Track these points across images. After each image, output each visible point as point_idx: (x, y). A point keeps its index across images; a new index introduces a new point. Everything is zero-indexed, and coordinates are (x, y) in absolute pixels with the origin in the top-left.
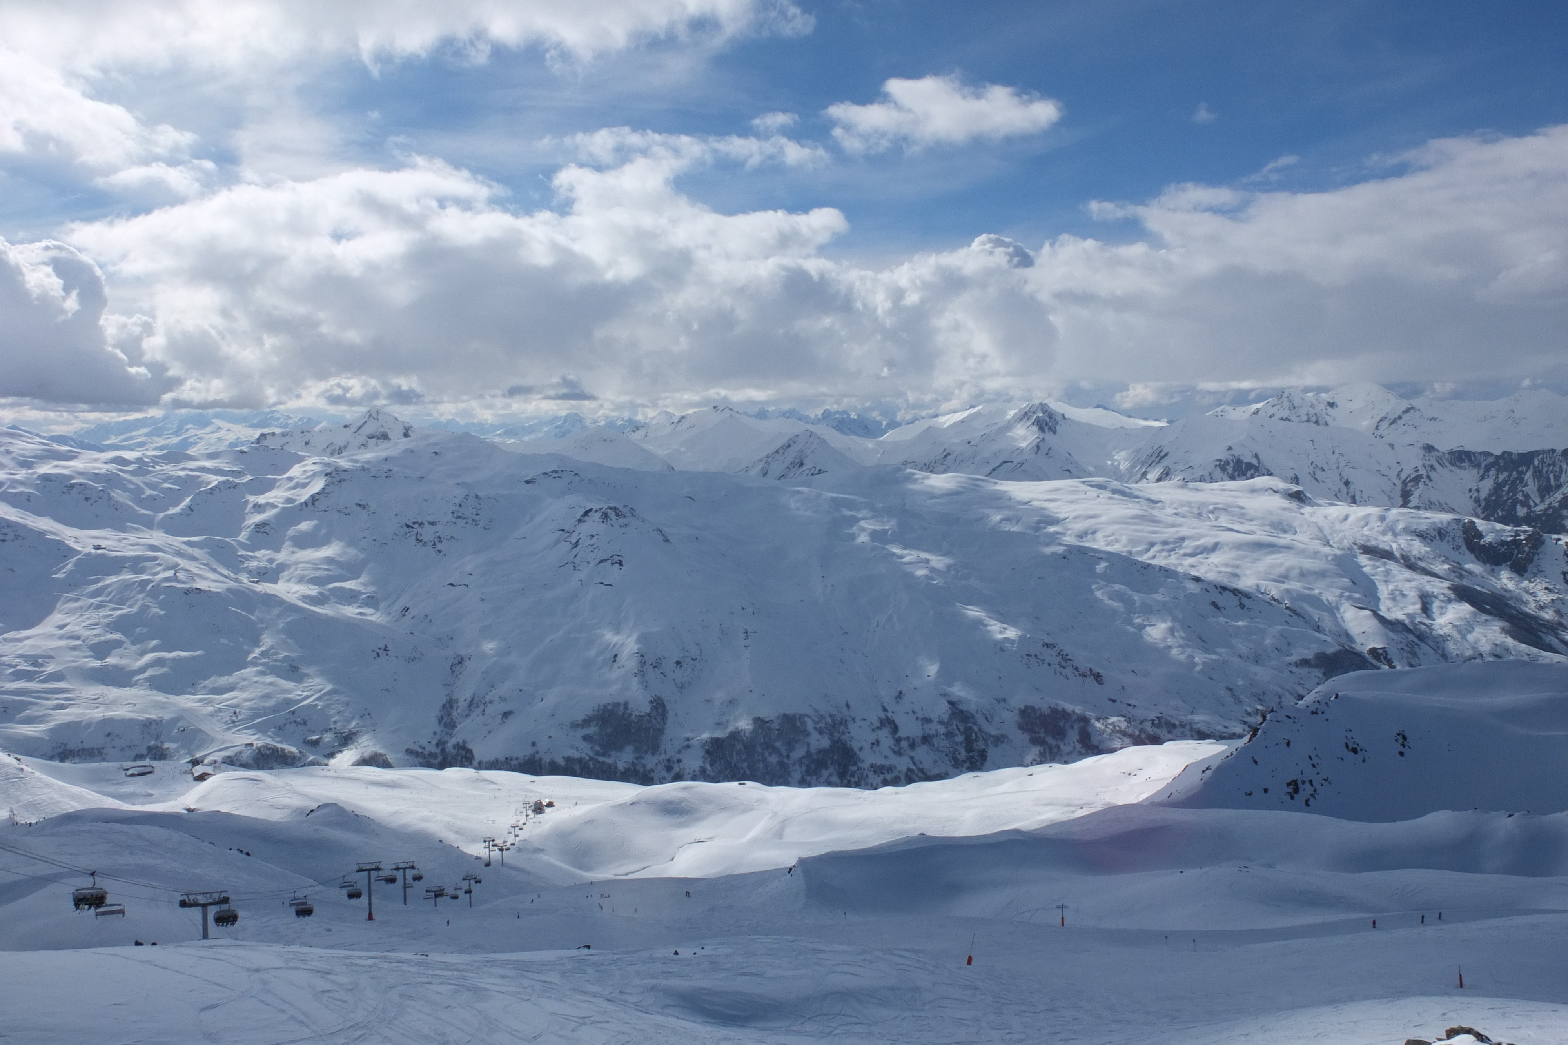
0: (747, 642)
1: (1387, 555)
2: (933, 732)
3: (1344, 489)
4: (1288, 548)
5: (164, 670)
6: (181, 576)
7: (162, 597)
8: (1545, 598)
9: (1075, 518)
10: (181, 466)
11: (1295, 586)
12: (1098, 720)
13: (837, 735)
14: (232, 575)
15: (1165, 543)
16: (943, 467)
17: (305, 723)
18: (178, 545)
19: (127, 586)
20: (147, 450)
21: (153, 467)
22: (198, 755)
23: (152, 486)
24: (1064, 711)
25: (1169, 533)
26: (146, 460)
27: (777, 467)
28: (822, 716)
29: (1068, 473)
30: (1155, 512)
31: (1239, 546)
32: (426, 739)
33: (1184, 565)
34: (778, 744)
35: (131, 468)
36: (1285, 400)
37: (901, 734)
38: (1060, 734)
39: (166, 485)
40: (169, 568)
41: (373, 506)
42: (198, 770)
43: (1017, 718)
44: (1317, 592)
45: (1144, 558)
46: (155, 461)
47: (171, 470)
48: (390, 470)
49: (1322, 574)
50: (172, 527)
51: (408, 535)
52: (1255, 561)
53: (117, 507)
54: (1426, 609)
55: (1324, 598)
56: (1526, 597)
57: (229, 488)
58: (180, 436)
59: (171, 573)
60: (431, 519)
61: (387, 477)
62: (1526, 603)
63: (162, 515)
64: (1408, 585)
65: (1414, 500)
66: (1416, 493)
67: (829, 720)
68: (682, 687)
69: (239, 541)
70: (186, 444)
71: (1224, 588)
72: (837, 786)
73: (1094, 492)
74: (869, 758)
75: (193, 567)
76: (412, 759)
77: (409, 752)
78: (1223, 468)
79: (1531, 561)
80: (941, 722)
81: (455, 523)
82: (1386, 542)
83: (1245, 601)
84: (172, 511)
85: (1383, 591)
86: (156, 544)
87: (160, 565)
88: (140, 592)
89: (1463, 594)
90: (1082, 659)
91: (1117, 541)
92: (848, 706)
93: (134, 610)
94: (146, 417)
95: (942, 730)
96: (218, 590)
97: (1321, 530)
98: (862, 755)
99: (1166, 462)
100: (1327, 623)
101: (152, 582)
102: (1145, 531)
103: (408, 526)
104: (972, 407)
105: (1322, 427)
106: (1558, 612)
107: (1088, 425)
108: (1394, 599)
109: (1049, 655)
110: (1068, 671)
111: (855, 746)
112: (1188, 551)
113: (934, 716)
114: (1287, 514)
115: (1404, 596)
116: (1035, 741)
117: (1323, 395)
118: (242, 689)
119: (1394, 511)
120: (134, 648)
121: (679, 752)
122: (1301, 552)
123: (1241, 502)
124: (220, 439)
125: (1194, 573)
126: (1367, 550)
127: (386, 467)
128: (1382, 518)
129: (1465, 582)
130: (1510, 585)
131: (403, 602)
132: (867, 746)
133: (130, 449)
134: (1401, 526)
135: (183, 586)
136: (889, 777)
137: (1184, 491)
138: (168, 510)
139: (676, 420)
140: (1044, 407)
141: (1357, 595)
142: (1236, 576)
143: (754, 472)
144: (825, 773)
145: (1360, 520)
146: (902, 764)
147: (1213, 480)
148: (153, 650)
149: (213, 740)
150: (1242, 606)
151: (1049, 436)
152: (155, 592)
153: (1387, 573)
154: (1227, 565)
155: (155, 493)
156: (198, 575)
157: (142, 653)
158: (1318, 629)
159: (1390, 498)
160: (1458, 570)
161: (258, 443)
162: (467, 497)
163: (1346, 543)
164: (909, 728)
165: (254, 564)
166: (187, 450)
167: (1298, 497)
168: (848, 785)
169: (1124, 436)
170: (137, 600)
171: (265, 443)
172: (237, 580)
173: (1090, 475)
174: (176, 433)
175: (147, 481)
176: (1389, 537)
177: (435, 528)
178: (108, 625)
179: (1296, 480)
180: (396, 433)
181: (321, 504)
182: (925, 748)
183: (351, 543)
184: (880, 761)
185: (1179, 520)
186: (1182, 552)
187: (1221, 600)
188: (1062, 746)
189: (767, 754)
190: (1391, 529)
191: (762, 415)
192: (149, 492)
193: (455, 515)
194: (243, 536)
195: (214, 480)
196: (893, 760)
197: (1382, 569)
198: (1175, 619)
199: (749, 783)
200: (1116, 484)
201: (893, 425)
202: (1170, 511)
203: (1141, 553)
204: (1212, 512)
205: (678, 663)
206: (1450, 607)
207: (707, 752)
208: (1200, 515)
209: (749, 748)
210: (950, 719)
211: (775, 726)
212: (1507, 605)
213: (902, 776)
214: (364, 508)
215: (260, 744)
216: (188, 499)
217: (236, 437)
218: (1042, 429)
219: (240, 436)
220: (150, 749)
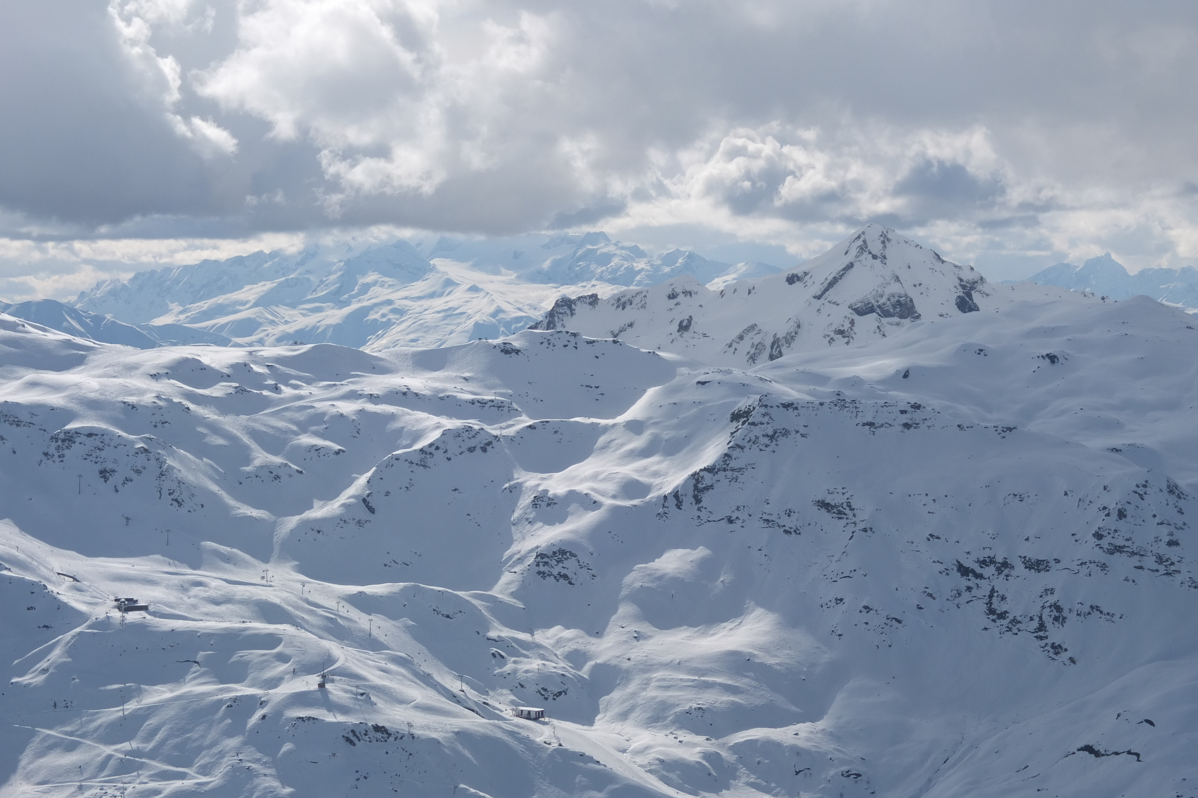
7: (287, 747)
18: (331, 604)
20: (261, 342)
21: (276, 389)
26: (256, 368)
48: (916, 407)
51: (966, 596)
57: (471, 450)
58: (347, 303)
60: (1033, 552)
61: (907, 426)
69: (494, 599)
81: (1104, 567)
86: (277, 601)
87: (283, 658)
88: (229, 733)
94: (260, 253)
96: (434, 735)
101: (263, 704)
103: (964, 571)
135: (341, 718)
138: (311, 507)
155: (277, 460)
156: (381, 690)
161: (551, 324)
166: (364, 343)
170: (222, 755)
171: (571, 324)
175: (257, 426)
193: (1105, 542)
214: (840, 514)
216: (362, 480)
217: (493, 309)
219: (505, 306)
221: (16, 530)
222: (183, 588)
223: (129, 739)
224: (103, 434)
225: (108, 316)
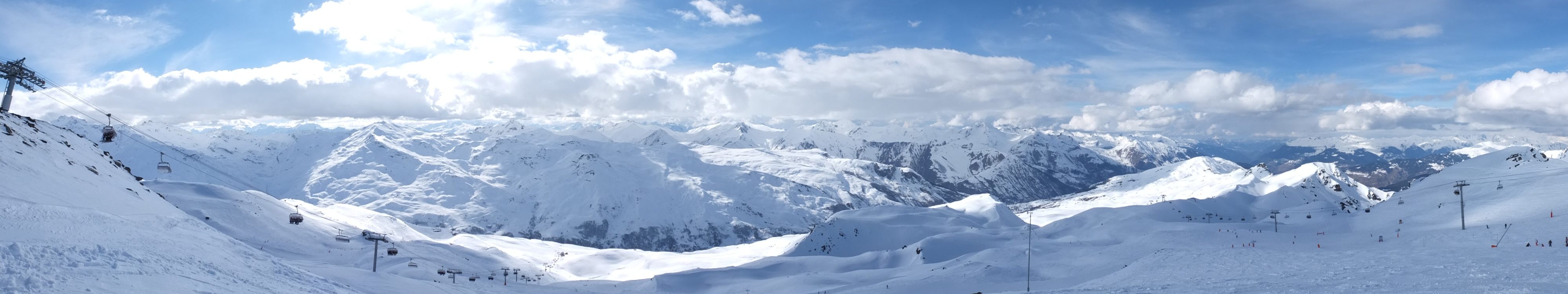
0: (637, 202)
1: (852, 174)
2: (703, 234)
3: (840, 153)
4: (823, 172)
5: (445, 200)
6: (451, 172)
8: (896, 186)
9: (753, 161)
10: (452, 137)
11: (825, 184)
12: (761, 229)
13: (669, 234)
14: (467, 172)
15: (783, 170)
16: (708, 143)
17: (487, 221)
19: (436, 174)
22: (454, 228)
23: (444, 144)
24: (749, 226)
25: (785, 167)
27: (650, 142)
28: (664, 228)
29: (751, 146)
30: (780, 160)
31: (807, 171)
32: (526, 228)
33: (790, 177)
34: (648, 237)
35: (438, 138)
36: (822, 124)
37: (691, 234)
38: (748, 234)
39: (448, 143)
40: (448, 169)
41: (511, 152)
42: (454, 232)
43: (733, 229)
44: (831, 186)
45: (776, 175)
46: (445, 135)
47: (449, 138)
49: (833, 180)
50: (449, 156)
52: (813, 176)
53: (433, 149)
54: (863, 190)
55: (833, 188)
56: (891, 186)
59: (448, 171)
62: (891, 188)
63: (446, 152)
64: (858, 183)
65: (860, 157)
66: (861, 155)
67: (666, 229)
68: (614, 217)
70: (454, 130)
71: (802, 185)
72: (668, 251)
73: (760, 152)
74: (680, 242)
75: (455, 169)
76: (520, 235)
77: (520, 233)
78: (802, 146)
79: (892, 175)
80: (706, 230)
82: (852, 170)
83: (809, 189)
84: (449, 151)
85: (851, 185)
89: (874, 186)
90: (756, 209)
91: (767, 169)
92: (673, 224)
93: (437, 181)
95: (706, 233)
97: (832, 166)
98: (677, 241)
99: (784, 143)
100: (834, 196)
102: (777, 166)
104: (718, 123)
105: (833, 133)
106: (899, 190)
107: (758, 130)
108: (854, 188)
109: (744, 207)
110: (751, 213)
111: (675, 238)
112: (791, 173)
113: (703, 228)
114: (822, 160)
115: (857, 186)
116: (739, 237)
117: (834, 123)
118: (468, 208)
119: (854, 160)
120: (437, 193)
121: (613, 238)
122: (827, 173)
123: (808, 157)
124: (464, 129)
125: (793, 180)
126: (846, 172)
127: (515, 139)
128: (851, 162)
129: (875, 182)
130: (887, 183)
131: (519, 184)
132: (679, 238)
133: (438, 132)
134: (856, 165)
136: (687, 249)
137: (790, 153)
139: (614, 125)
140: (743, 124)
141: (843, 187)
142: (806, 181)
143: (641, 143)
144: (664, 247)
145: (844, 163)
146: (692, 244)
147: (799, 149)
148: (442, 194)
149: (459, 223)
150: (808, 191)
151: (745, 133)
152: (443, 176)
153: (852, 179)
154: (803, 177)
157: (439, 195)
158: (831, 198)
159: (853, 156)
160: (873, 178)
162: (541, 150)
163: (840, 170)
164: (694, 232)
165: (473, 169)
167: (826, 155)
168: (672, 251)
169: (770, 135)
172: (468, 174)
173: (759, 147)
174: (451, 127)
176: (853, 168)
177: (531, 159)
178: (430, 185)
179: (825, 150)
180: (519, 128)
181: (495, 150)
182: (700, 239)
183: (503, 164)
184: (684, 243)
185: (788, 162)
186: (789, 173)
187: (801, 189)
188: (748, 238)
189: (644, 240)
190: (853, 166)
191: (645, 124)
192: (443, 145)
194: (470, 160)
195: (462, 142)
196: (688, 243)
197: (851, 178)
198: (786, 195)
199: (638, 250)
200: (767, 150)
201: (691, 128)
202: (785, 159)
203: (775, 173)
204: (799, 160)
205: (613, 208)
206: (870, 189)
207: (623, 239)
208: (795, 161)
209: (638, 238)
210: (709, 229)
211: (647, 230)
212: (886, 189)
213: (692, 249)
215: (473, 226)
218: (742, 131)
220: (440, 224)
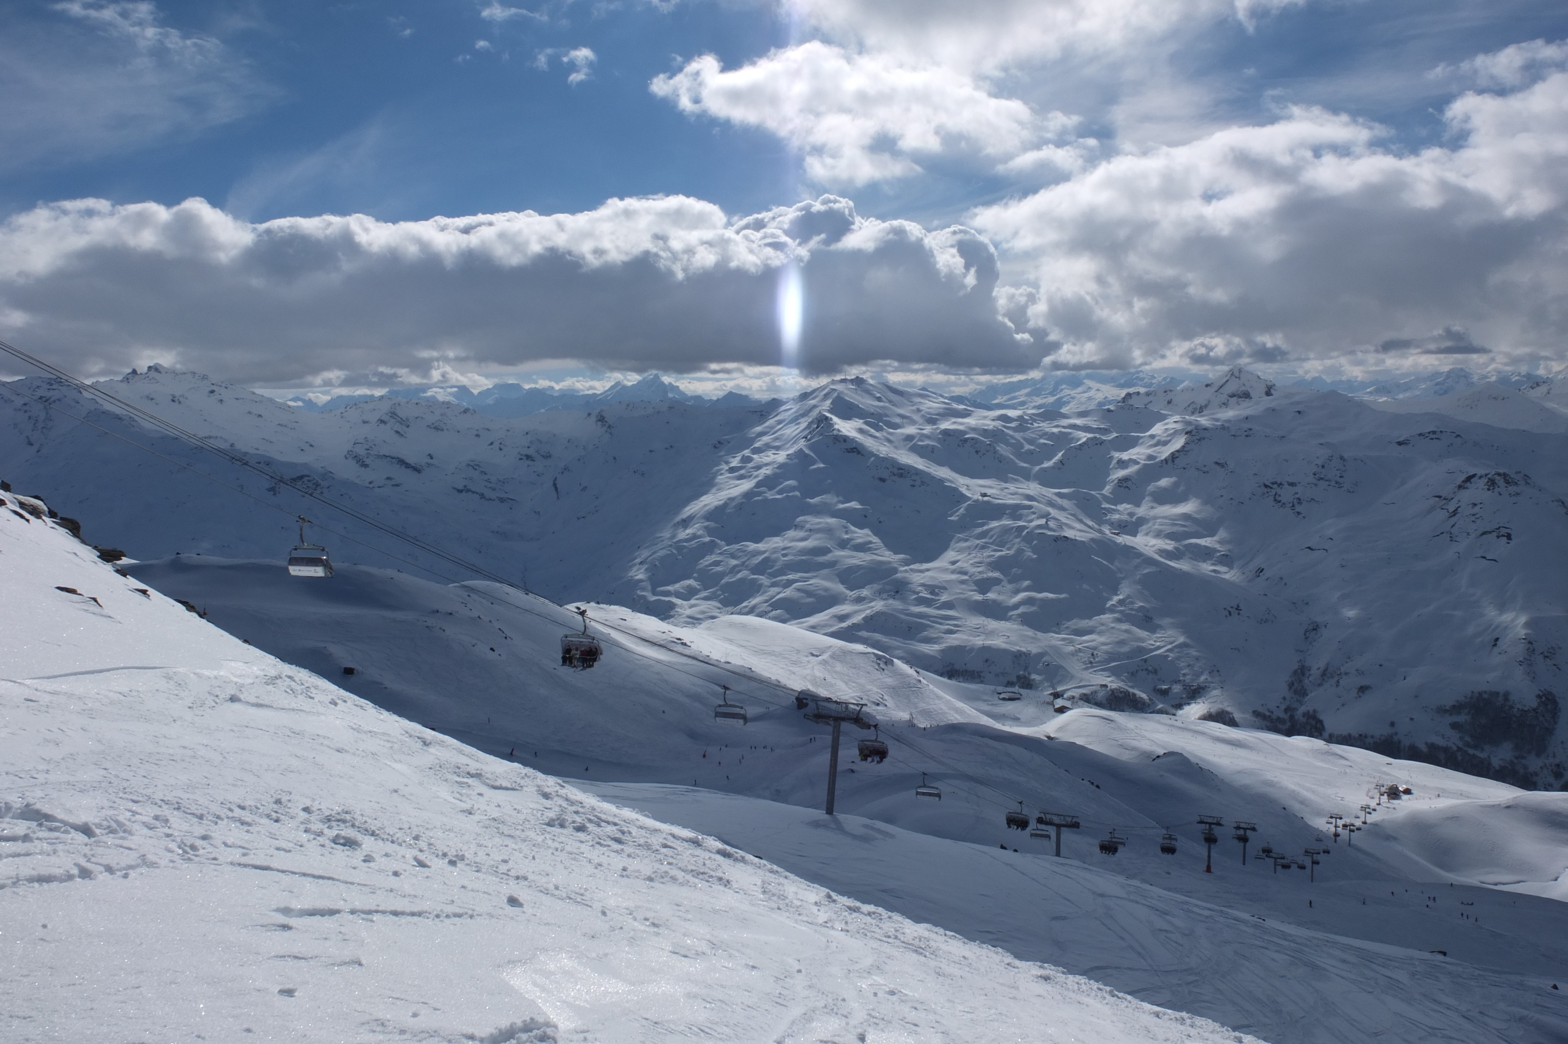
221: (949, 470)
222: (1002, 490)
223: (985, 538)
224: (977, 439)
225: (978, 400)
